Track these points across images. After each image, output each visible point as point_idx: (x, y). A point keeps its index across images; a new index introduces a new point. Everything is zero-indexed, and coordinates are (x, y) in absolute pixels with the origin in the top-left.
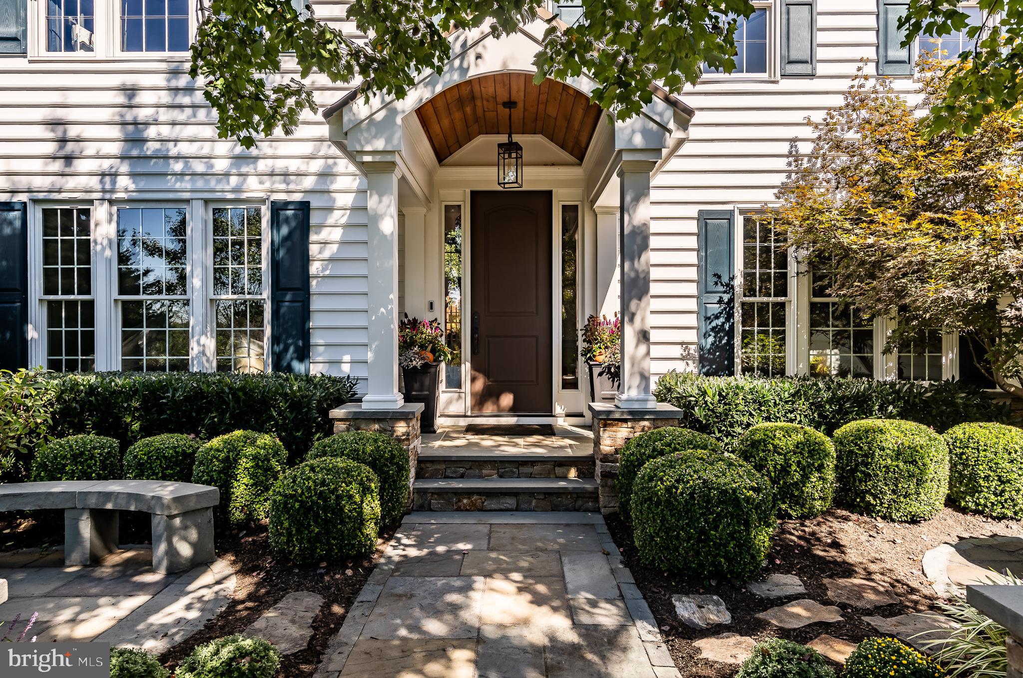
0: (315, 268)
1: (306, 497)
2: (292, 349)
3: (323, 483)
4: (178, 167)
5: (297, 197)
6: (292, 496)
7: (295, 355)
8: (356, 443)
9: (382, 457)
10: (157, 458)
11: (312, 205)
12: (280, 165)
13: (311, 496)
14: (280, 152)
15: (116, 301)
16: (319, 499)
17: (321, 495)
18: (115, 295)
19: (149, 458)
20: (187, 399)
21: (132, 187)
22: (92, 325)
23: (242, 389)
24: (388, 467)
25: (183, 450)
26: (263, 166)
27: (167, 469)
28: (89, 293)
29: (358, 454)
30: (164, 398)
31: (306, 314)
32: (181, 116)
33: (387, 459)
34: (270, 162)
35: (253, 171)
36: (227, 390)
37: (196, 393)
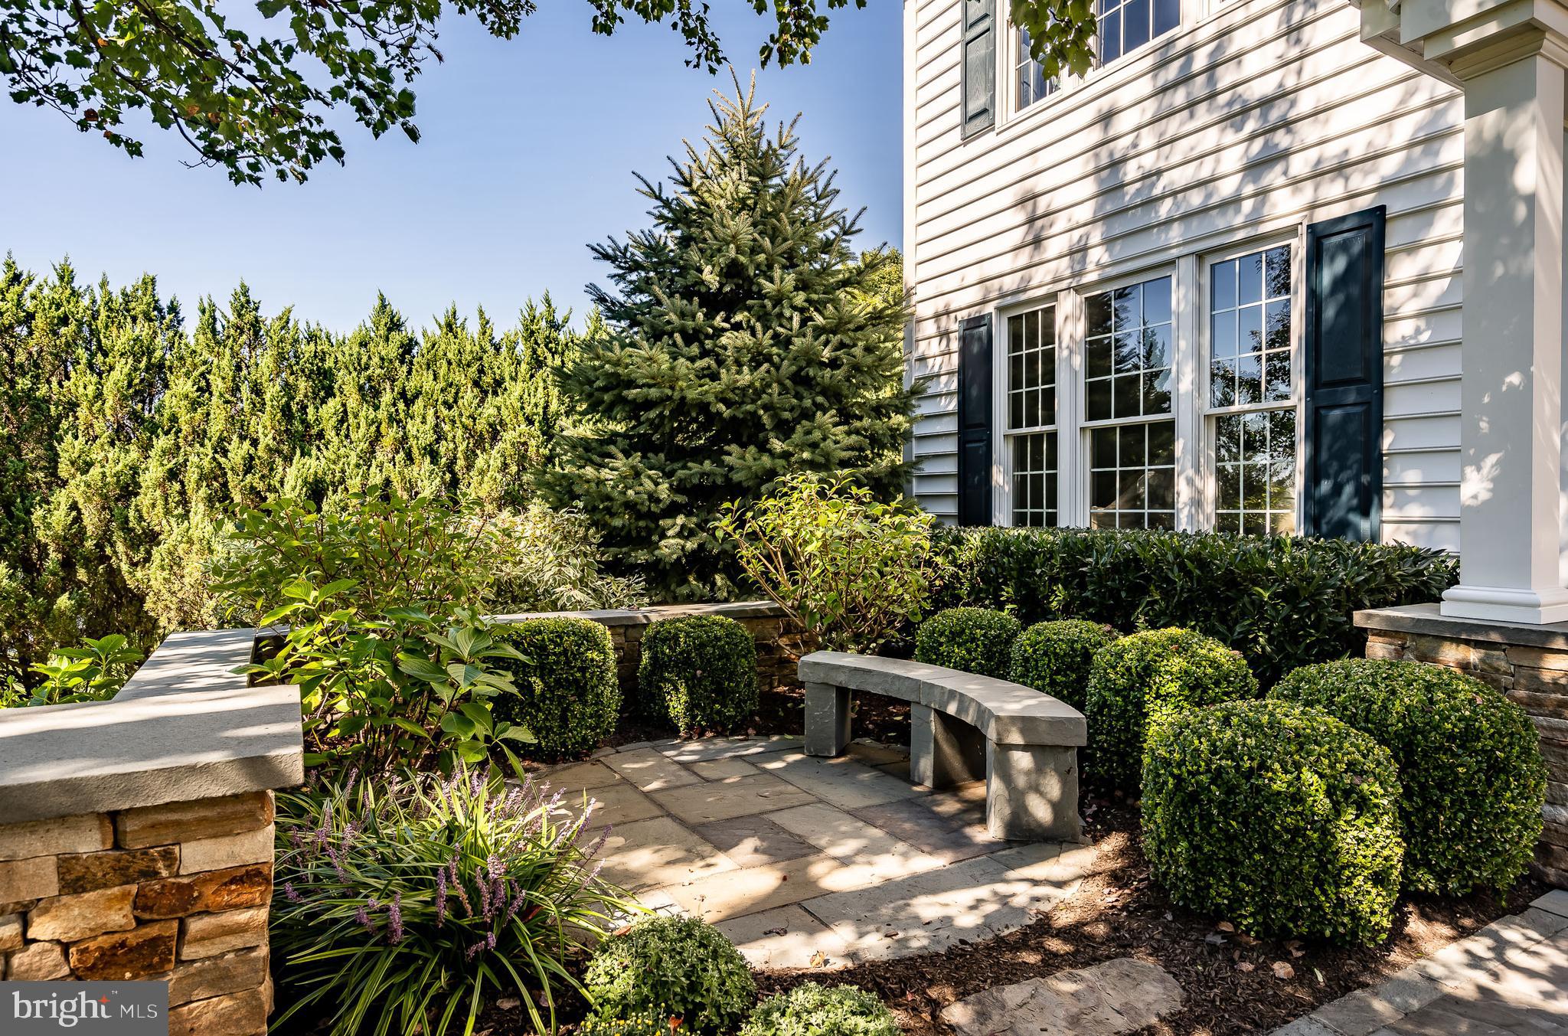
0: (1394, 334)
1: (1189, 772)
2: (1349, 490)
3: (1230, 751)
4: (1165, 209)
5: (1364, 203)
6: (1167, 763)
7: (1355, 502)
8: (1374, 685)
9: (1436, 728)
10: (1045, 654)
11: (1390, 212)
12: (1332, 151)
13: (1198, 773)
14: (1332, 130)
15: (1083, 429)
16: (1213, 781)
17: (1218, 775)
18: (1082, 422)
19: (1035, 652)
20: (1115, 568)
21: (1106, 259)
22: (1055, 468)
23: (1196, 558)
24: (1454, 755)
25: (1083, 647)
26: (1299, 165)
27: (1057, 672)
28: (1052, 422)
29: (1368, 710)
30: (1085, 565)
31: (1374, 422)
32: (1173, 126)
33: (1451, 737)
34: (1313, 154)
35: (1281, 180)
36: (1170, 557)
37: (1127, 561)
